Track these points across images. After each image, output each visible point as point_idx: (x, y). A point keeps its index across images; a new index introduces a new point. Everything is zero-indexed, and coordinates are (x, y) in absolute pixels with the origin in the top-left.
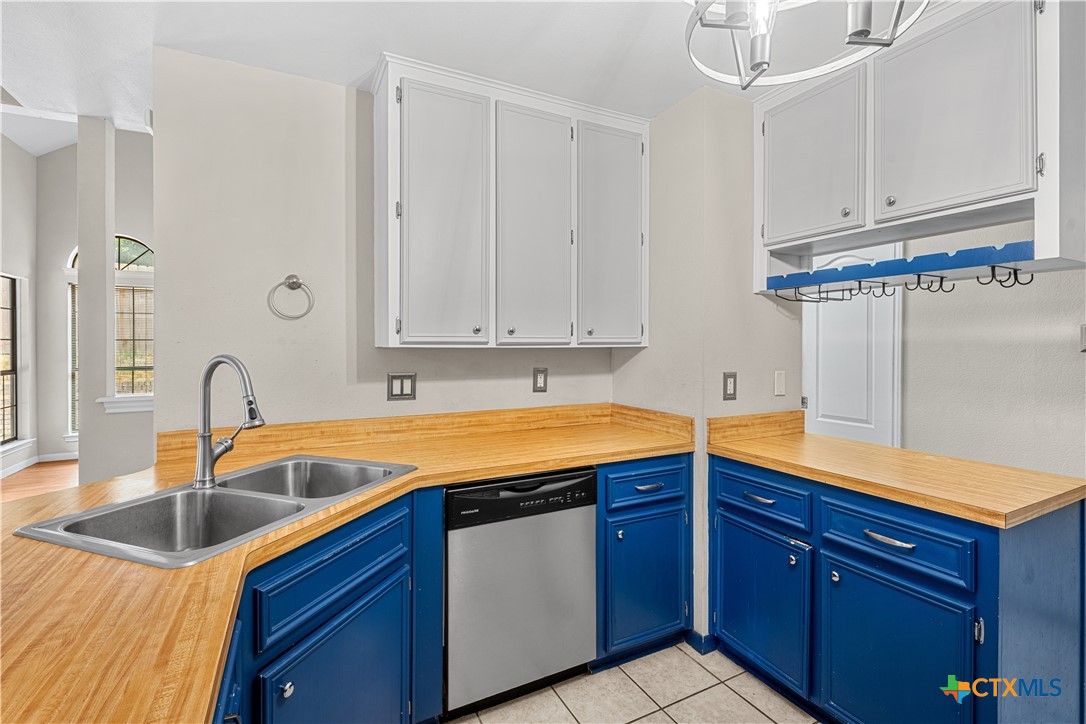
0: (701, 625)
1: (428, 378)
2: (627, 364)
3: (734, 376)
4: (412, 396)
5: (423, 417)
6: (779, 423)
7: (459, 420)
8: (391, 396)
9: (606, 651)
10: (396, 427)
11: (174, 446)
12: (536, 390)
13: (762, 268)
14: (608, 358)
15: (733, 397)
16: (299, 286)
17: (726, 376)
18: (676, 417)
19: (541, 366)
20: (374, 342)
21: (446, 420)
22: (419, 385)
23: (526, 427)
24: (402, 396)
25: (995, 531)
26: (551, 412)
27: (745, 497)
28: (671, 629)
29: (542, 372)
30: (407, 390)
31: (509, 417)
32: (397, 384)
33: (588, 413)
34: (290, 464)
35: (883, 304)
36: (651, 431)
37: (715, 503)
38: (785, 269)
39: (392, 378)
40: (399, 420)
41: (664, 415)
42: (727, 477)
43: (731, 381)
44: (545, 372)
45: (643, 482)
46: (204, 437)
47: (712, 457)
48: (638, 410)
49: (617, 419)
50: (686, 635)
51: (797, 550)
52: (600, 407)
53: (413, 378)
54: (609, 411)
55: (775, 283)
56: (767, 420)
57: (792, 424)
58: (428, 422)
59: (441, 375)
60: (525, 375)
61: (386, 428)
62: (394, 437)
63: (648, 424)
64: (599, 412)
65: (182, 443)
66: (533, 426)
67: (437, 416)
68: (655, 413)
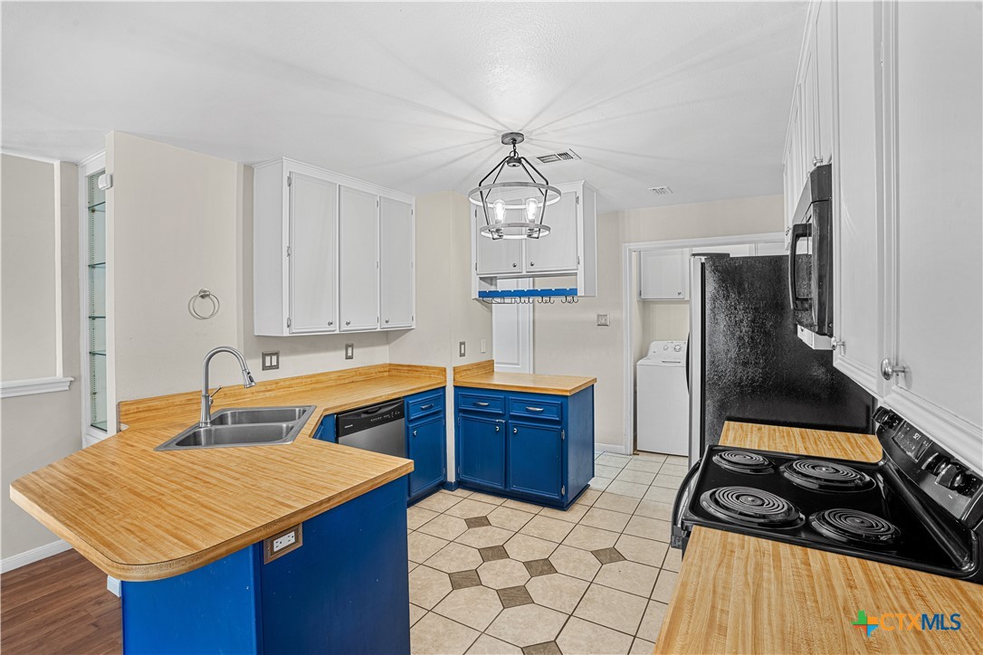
0: (451, 477)
1: (286, 354)
2: (400, 339)
3: (464, 343)
4: (277, 367)
5: (285, 380)
6: (484, 367)
7: (305, 380)
8: (265, 368)
9: (409, 496)
10: (269, 388)
11: (132, 411)
12: (347, 358)
13: (476, 286)
14: (387, 336)
15: (464, 355)
16: (208, 295)
17: (461, 344)
18: (435, 368)
19: (350, 342)
20: (253, 331)
21: (298, 381)
22: (280, 359)
23: (343, 382)
24: (271, 367)
25: (567, 397)
26: (357, 371)
27: (475, 405)
28: (437, 482)
29: (350, 346)
30: (274, 363)
31: (333, 376)
32: (268, 358)
33: (377, 370)
34: (229, 412)
35: (524, 308)
36: (419, 378)
37: (458, 411)
38: (488, 288)
39: (264, 355)
40: (270, 383)
41: (427, 368)
42: (464, 396)
43: (463, 346)
44: (352, 346)
45: (424, 403)
46: (205, 396)
47: (455, 387)
48: (409, 366)
49: (394, 373)
50: (444, 485)
51: (498, 424)
52: (383, 366)
53: (277, 354)
54: (387, 369)
55: (482, 294)
56: (479, 366)
57: (488, 367)
58: (288, 383)
59: (294, 351)
60: (341, 349)
61: (263, 388)
62: (268, 394)
63: (416, 374)
64: (382, 370)
65: (138, 408)
66: (347, 381)
67: (293, 379)
68: (421, 367)
